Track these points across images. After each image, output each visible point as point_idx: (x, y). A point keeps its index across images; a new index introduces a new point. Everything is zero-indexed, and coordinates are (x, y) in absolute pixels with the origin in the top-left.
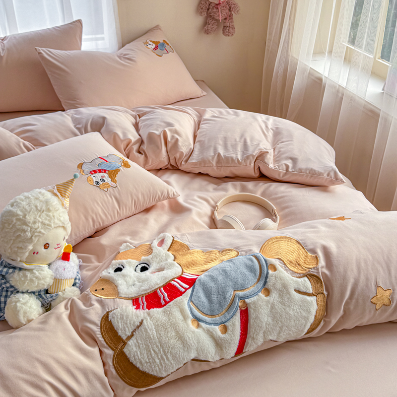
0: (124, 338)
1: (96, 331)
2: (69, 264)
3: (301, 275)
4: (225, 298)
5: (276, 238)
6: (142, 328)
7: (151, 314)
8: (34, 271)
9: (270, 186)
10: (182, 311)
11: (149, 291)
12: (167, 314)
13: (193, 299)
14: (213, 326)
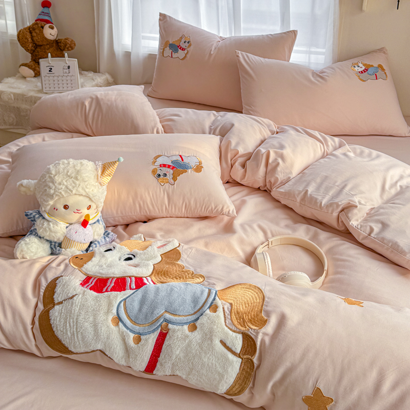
0: (56, 302)
1: (43, 286)
2: (83, 230)
3: (238, 330)
4: (152, 313)
5: (250, 285)
6: (71, 301)
7: (85, 293)
8: (50, 223)
9: (343, 244)
10: (110, 304)
11: (104, 276)
12: (97, 300)
13: (127, 300)
14: (128, 331)
